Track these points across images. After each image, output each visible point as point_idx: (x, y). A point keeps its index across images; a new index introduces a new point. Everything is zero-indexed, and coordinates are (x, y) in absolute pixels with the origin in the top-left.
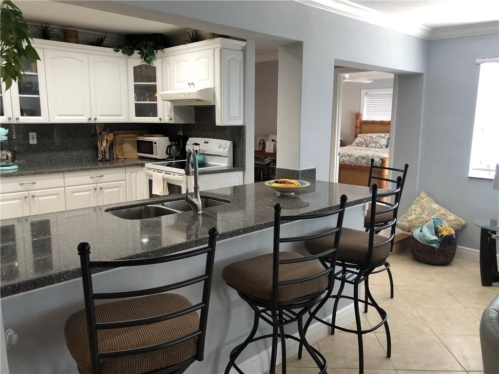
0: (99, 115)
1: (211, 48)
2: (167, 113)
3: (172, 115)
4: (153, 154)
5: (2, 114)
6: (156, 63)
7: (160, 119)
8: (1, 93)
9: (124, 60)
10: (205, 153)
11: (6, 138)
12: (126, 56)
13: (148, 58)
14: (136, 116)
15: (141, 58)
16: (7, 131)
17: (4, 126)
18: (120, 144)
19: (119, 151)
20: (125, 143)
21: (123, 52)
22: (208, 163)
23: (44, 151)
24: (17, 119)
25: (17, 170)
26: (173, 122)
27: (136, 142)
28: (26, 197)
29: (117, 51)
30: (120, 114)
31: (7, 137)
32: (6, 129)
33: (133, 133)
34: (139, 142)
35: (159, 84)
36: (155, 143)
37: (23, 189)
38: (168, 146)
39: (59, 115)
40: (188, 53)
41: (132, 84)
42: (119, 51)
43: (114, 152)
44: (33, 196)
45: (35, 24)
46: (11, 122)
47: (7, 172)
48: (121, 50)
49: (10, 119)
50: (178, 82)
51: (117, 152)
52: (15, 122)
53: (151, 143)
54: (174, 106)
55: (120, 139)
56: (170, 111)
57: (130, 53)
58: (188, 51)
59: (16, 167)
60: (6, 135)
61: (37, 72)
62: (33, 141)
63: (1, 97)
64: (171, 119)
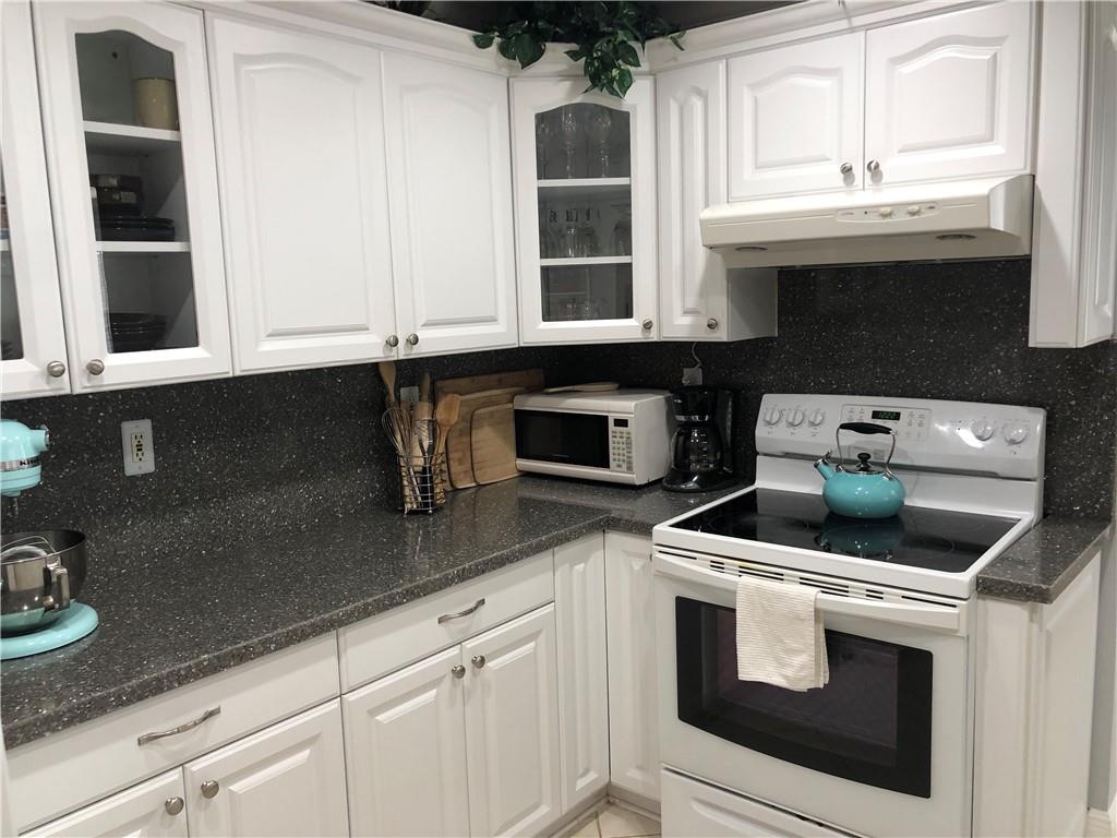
3: (721, 307)
4: (606, 465)
5: (13, 350)
7: (648, 325)
8: (6, 236)
11: (30, 477)
12: (504, 71)
13: (614, 72)
14: (546, 318)
16: (40, 437)
17: (22, 411)
18: (462, 432)
20: (480, 426)
21: (503, 49)
23: (184, 503)
24: (95, 370)
26: (722, 335)
27: (512, 416)
28: (174, 808)
29: (483, 42)
30: (489, 313)
31: (38, 469)
32: (33, 426)
33: (500, 384)
34: (523, 419)
36: (622, 423)
39: (273, 335)
41: (530, 185)
42: (489, 42)
44: (210, 791)
46: (65, 387)
48: (498, 40)
49: (54, 373)
50: (762, 166)
51: (451, 465)
52: (82, 385)
54: (729, 272)
60: (33, 462)
61: (176, 127)
62: (139, 462)
63: (8, 255)
64: (714, 325)
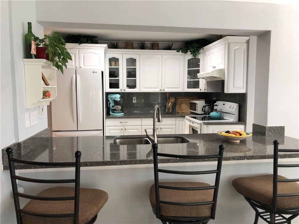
0: (166, 87)
1: (224, 44)
2: (204, 86)
3: (206, 87)
4: (196, 111)
6: (200, 57)
7: (200, 90)
9: (183, 56)
10: (222, 111)
12: (183, 54)
13: (195, 54)
14: (187, 88)
15: (191, 54)
16: (120, 96)
18: (180, 104)
19: (179, 108)
20: (183, 104)
21: (182, 52)
22: (224, 118)
24: (125, 90)
25: (123, 115)
26: (206, 91)
28: (122, 129)
29: (178, 51)
30: (178, 87)
31: (120, 99)
33: (188, 98)
34: (191, 103)
35: (201, 68)
36: (197, 104)
37: (121, 125)
38: (204, 106)
40: (214, 48)
41: (186, 69)
42: (179, 51)
43: (176, 109)
44: (125, 129)
45: (138, 42)
46: (122, 91)
47: (118, 116)
48: (181, 51)
50: (209, 67)
51: (177, 109)
53: (195, 104)
54: (207, 82)
55: (180, 101)
56: (205, 85)
57: (186, 52)
58: (214, 47)
59: (123, 114)
61: (136, 66)
62: (134, 101)
63: (119, 79)
64: (205, 90)
